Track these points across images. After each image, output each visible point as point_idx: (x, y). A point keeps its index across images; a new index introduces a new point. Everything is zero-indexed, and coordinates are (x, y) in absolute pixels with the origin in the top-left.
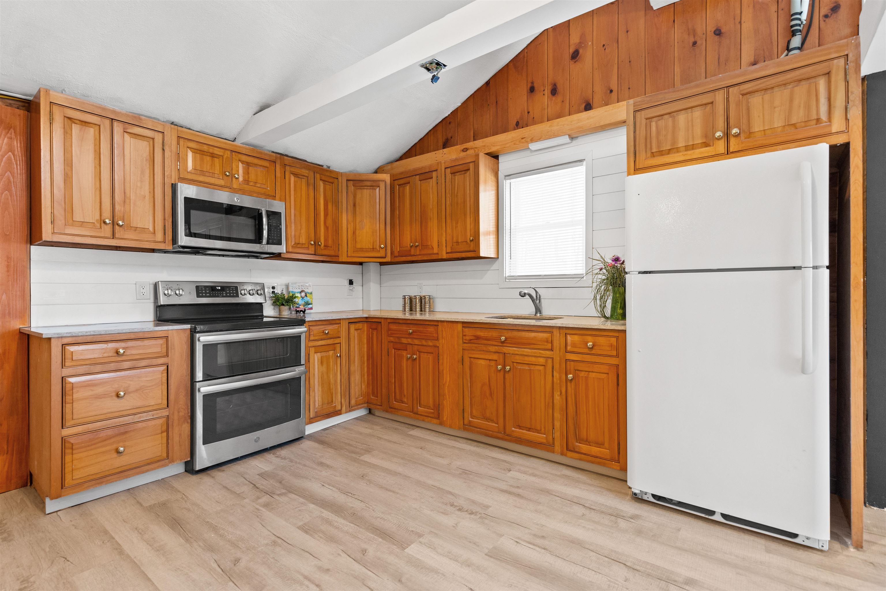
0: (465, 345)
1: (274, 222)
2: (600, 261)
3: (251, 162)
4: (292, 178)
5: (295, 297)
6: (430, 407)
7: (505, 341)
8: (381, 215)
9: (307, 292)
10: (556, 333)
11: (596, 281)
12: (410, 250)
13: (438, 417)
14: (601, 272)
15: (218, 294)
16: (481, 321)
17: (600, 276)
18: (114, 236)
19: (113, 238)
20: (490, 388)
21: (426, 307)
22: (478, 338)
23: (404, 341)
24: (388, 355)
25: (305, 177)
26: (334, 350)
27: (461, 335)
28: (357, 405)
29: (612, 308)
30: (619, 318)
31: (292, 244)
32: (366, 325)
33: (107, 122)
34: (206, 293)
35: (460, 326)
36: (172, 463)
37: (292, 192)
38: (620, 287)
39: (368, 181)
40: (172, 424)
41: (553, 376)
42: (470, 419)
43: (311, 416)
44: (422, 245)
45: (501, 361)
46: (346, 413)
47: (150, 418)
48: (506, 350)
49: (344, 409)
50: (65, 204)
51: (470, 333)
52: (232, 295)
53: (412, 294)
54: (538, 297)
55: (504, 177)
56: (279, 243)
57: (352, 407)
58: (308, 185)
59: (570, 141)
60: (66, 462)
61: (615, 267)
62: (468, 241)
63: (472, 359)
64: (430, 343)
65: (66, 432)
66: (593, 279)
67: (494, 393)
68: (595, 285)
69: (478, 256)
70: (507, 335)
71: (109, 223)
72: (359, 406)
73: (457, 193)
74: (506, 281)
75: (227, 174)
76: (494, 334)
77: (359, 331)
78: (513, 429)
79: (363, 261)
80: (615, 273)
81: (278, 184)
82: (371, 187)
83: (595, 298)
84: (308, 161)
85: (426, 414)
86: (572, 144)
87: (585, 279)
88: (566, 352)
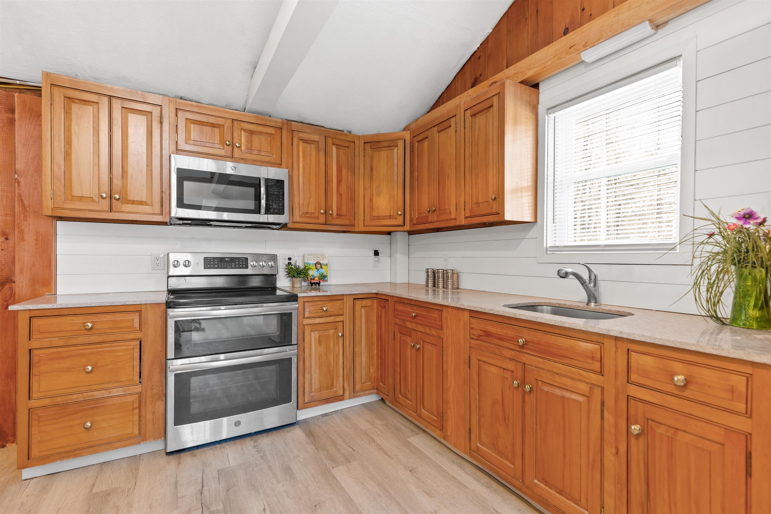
0: (473, 341)
1: (274, 191)
2: (709, 220)
3: (255, 130)
4: (301, 145)
5: (309, 269)
6: (433, 413)
7: (525, 346)
8: (399, 178)
9: (323, 264)
10: (609, 345)
11: (700, 256)
12: (428, 217)
13: (442, 428)
14: (711, 240)
15: (227, 265)
16: (492, 312)
17: (708, 248)
18: (112, 210)
19: (111, 212)
20: (504, 410)
21: (448, 284)
22: (488, 334)
23: (409, 325)
24: (394, 339)
25: (315, 143)
26: (336, 329)
27: (468, 327)
28: (363, 391)
29: (734, 305)
30: (752, 326)
31: (300, 214)
32: (375, 302)
33: (105, 100)
34: (214, 265)
35: (467, 315)
36: (145, 441)
37: (301, 159)
38: (756, 267)
39: (385, 141)
40: (145, 402)
41: (602, 418)
42: (479, 445)
43: (306, 400)
44: (440, 210)
45: (519, 373)
46: (350, 398)
47: (120, 394)
48: (525, 358)
49: (347, 394)
50: (65, 180)
51: (478, 325)
52: (241, 266)
53: (436, 267)
54: (593, 278)
55: (545, 111)
56: (281, 212)
57: (357, 393)
58: (318, 150)
59: (653, 31)
60: (33, 433)
61: (745, 230)
62: (491, 201)
63: (481, 363)
64: (434, 332)
65: (33, 403)
66: (694, 252)
67: (509, 419)
68: (697, 262)
69: (502, 220)
70: (528, 337)
71: (106, 197)
72: (367, 392)
73: (478, 139)
74: (547, 254)
75: (228, 143)
76: (509, 332)
77: (367, 308)
78: (536, 481)
79: (392, 230)
80: (742, 242)
81: (285, 151)
82: (389, 148)
83: (697, 284)
84: (325, 126)
85: (429, 421)
86: (656, 35)
87: (678, 251)
88: (628, 382)
